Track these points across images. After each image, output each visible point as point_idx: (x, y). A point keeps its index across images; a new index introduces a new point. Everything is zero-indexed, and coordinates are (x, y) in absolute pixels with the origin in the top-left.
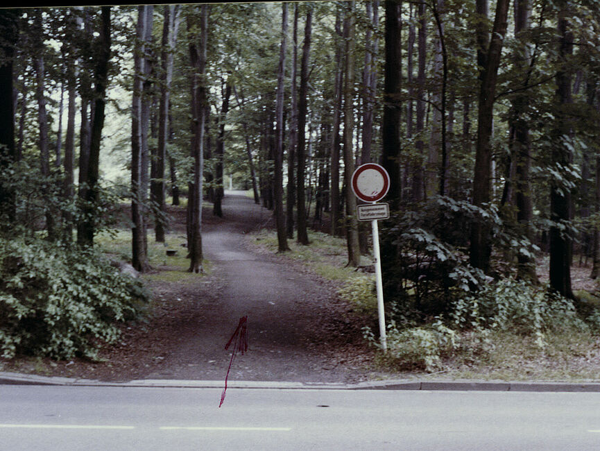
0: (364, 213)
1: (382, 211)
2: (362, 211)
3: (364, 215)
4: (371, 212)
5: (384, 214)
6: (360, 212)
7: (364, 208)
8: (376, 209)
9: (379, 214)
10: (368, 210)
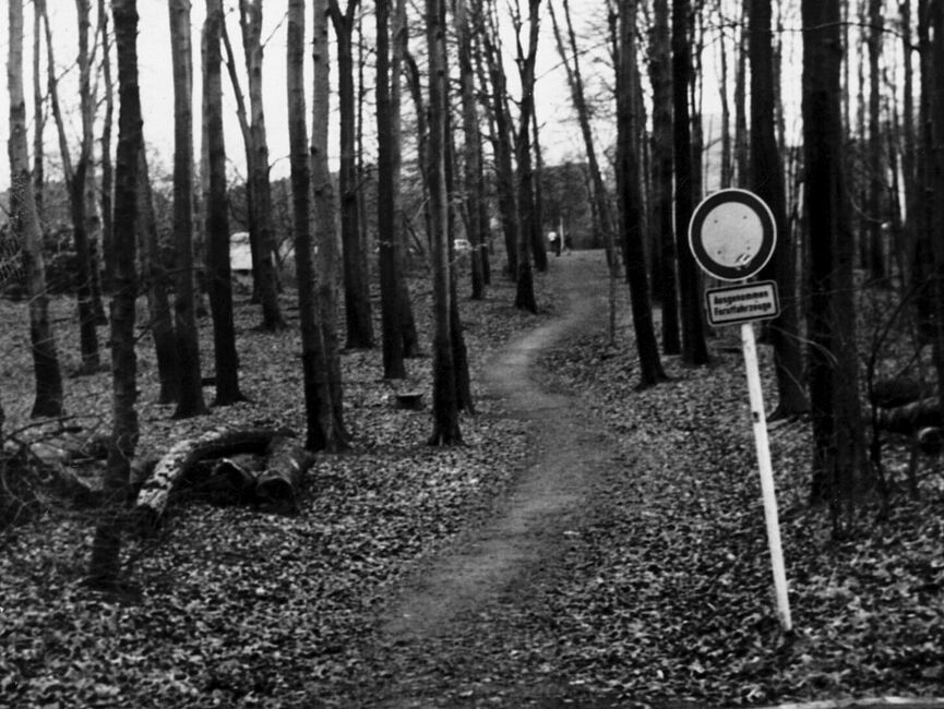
0: (723, 306)
1: (762, 301)
2: (718, 301)
3: (721, 312)
4: (737, 304)
5: (767, 306)
6: (713, 306)
7: (721, 295)
8: (749, 297)
9: (754, 307)
10: (731, 300)
